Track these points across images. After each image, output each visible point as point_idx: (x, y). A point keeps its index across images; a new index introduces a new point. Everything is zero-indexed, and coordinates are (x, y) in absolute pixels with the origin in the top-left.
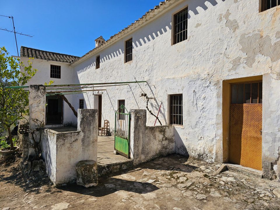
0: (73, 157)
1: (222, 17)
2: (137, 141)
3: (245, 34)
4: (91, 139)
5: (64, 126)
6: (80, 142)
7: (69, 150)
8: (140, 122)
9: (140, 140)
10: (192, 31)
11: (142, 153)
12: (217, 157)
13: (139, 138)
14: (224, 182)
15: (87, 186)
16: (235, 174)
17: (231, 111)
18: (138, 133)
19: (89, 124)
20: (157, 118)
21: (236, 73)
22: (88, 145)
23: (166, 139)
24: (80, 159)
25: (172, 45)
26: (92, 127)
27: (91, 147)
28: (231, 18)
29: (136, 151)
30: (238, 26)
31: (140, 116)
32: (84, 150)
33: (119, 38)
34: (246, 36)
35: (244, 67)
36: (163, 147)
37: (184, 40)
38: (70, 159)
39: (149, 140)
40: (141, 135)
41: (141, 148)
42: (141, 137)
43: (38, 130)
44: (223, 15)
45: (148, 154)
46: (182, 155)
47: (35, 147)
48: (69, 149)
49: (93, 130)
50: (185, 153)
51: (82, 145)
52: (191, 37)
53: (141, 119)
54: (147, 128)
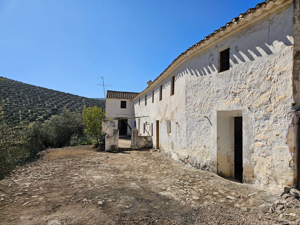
2: (134, 141)
4: (117, 139)
5: (128, 137)
6: (113, 139)
8: (135, 134)
11: (136, 146)
15: (113, 152)
19: (116, 134)
20: (148, 133)
22: (115, 141)
23: (148, 141)
24: (113, 144)
27: (116, 141)
31: (135, 132)
32: (114, 142)
36: (146, 144)
38: (110, 144)
39: (139, 141)
40: (136, 139)
41: (135, 144)
43: (104, 135)
45: (139, 146)
47: (103, 141)
48: (110, 141)
49: (117, 136)
54: (138, 136)
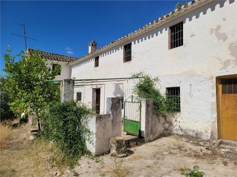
0: (106, 134)
1: (213, 30)
2: (148, 124)
3: (233, 43)
4: (118, 121)
6: (110, 123)
7: (104, 129)
8: (149, 108)
9: (149, 123)
10: (187, 40)
12: (212, 135)
13: (148, 121)
14: (224, 152)
16: (230, 147)
17: (223, 99)
18: (148, 117)
19: (116, 109)
21: (227, 71)
22: (116, 125)
23: (167, 122)
25: (169, 49)
26: (118, 112)
27: (117, 127)
28: (221, 31)
29: (147, 131)
30: (227, 38)
31: (149, 104)
32: (113, 129)
33: (118, 43)
34: (234, 45)
35: (233, 67)
36: (165, 129)
37: (180, 46)
38: (104, 135)
39: (155, 123)
41: (150, 129)
42: (150, 120)
44: (214, 29)
45: (155, 134)
46: (180, 135)
48: (105, 127)
49: (119, 113)
50: (183, 133)
51: (112, 125)
52: (187, 44)
53: (150, 106)
